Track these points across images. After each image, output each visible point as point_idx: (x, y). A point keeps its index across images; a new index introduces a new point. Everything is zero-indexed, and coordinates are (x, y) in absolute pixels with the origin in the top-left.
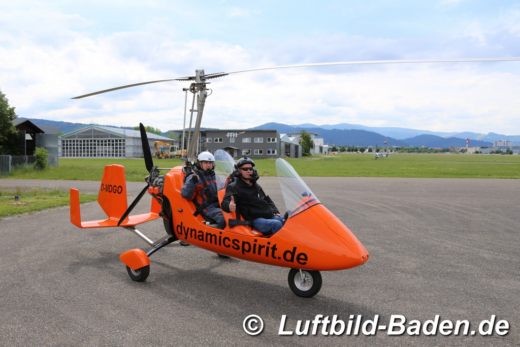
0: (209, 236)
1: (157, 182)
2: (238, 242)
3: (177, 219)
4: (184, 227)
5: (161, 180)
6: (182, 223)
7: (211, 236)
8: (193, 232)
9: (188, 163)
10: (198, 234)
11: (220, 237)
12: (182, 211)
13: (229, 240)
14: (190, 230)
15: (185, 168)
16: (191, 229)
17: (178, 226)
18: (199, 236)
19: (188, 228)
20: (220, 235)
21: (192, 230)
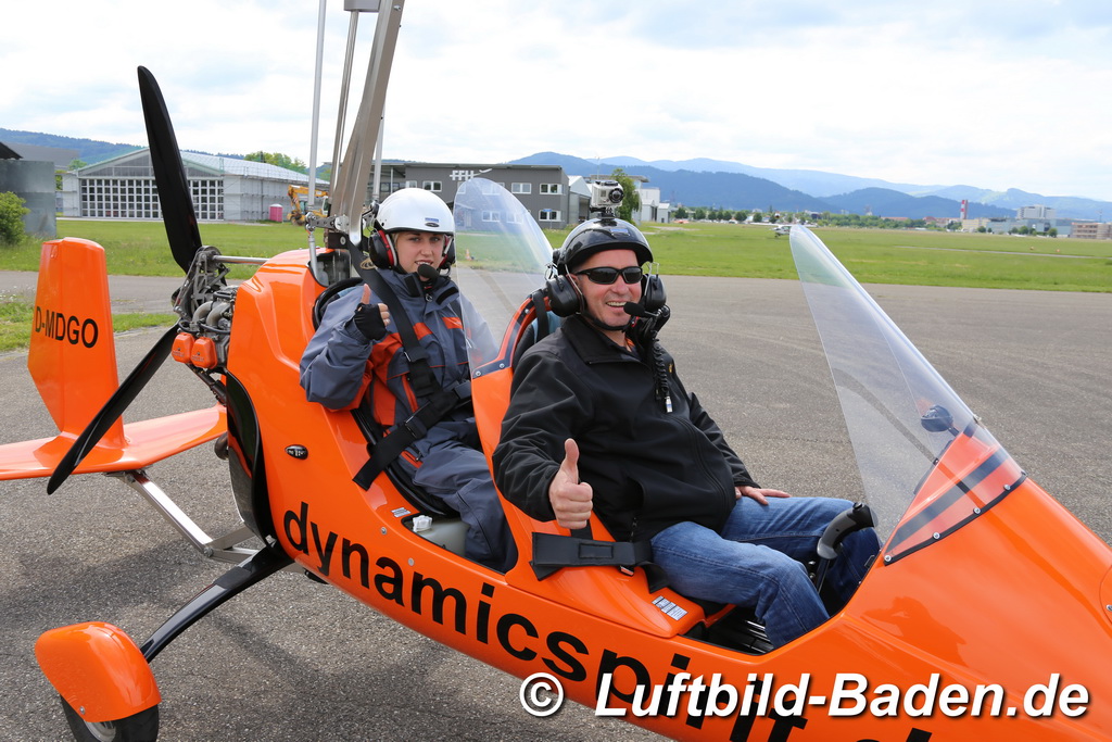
0: (428, 593)
1: (205, 314)
2: (581, 648)
3: (288, 486)
4: (314, 527)
5: (222, 306)
6: (304, 507)
7: (439, 596)
8: (355, 557)
9: (335, 238)
10: (374, 570)
11: (484, 610)
12: (304, 456)
13: (532, 631)
14: (338, 545)
15: (320, 258)
16: (346, 542)
17: (290, 515)
18: (380, 579)
19: (333, 537)
20: (486, 599)
21: (348, 548)
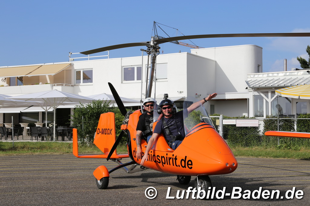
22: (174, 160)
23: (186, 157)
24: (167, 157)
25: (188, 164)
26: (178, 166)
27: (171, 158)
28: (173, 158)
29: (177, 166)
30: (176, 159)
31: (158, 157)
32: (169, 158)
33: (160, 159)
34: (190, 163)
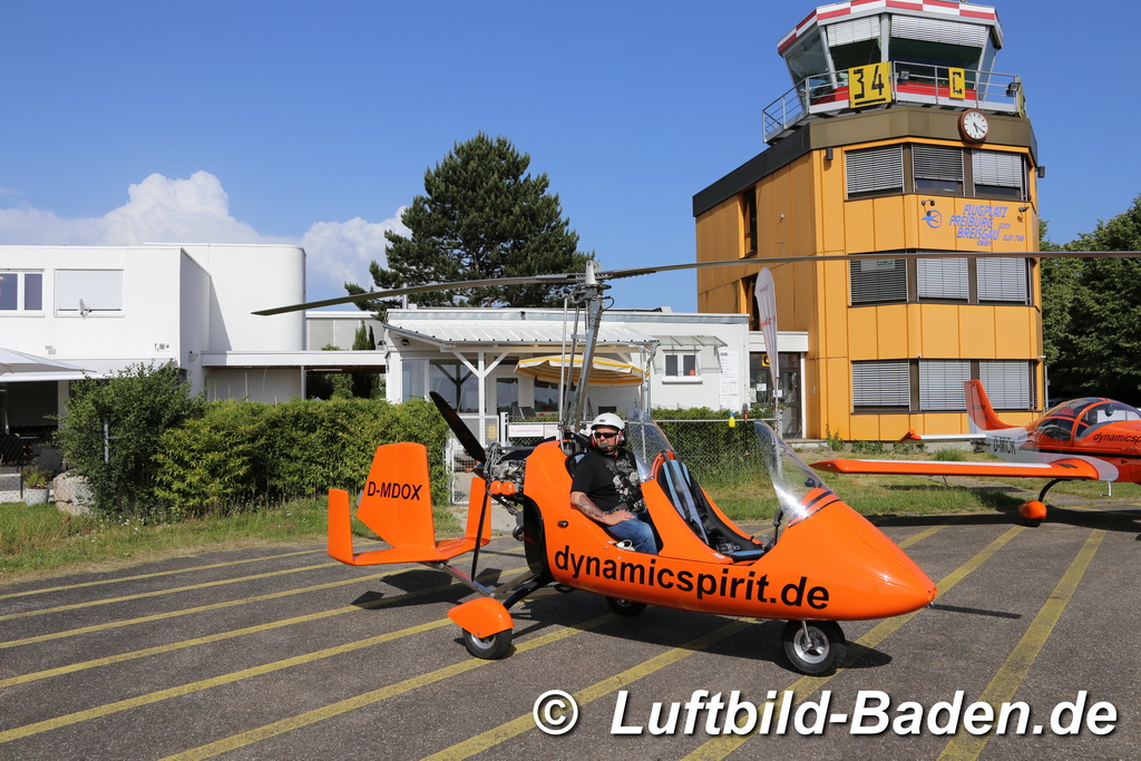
22: (755, 588)
23: (804, 580)
24: (724, 580)
25: (811, 597)
26: (769, 600)
27: (742, 581)
28: (750, 583)
29: (765, 600)
30: (763, 583)
31: (684, 577)
32: (734, 580)
33: (694, 581)
34: (819, 594)
